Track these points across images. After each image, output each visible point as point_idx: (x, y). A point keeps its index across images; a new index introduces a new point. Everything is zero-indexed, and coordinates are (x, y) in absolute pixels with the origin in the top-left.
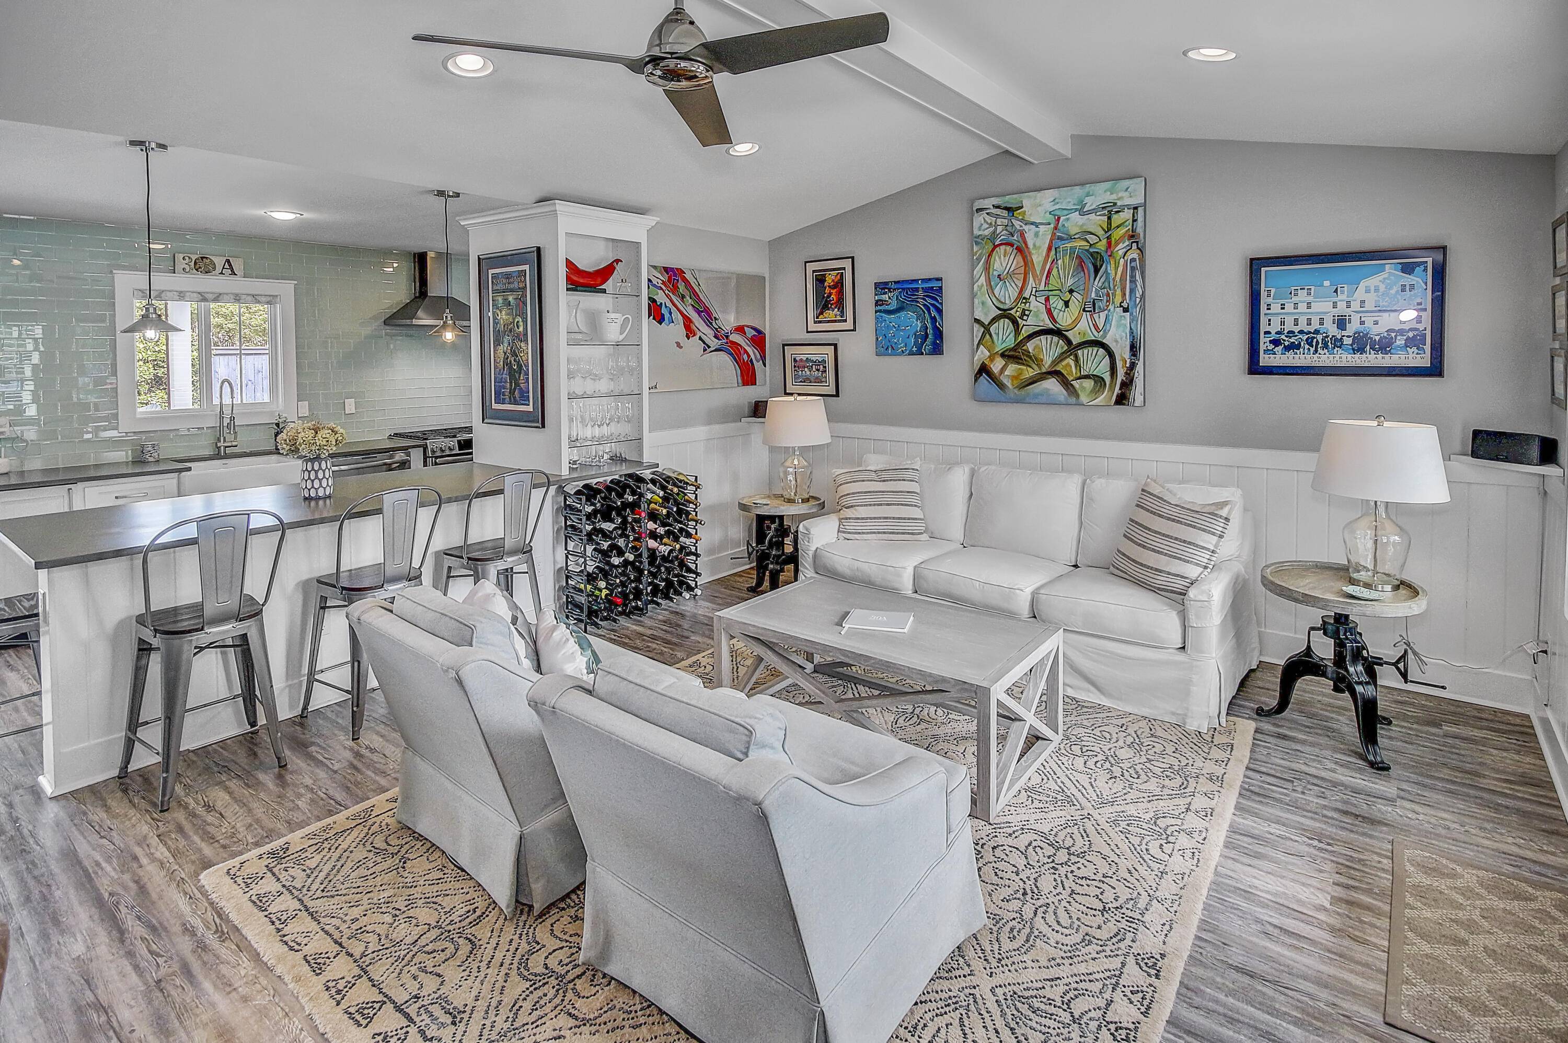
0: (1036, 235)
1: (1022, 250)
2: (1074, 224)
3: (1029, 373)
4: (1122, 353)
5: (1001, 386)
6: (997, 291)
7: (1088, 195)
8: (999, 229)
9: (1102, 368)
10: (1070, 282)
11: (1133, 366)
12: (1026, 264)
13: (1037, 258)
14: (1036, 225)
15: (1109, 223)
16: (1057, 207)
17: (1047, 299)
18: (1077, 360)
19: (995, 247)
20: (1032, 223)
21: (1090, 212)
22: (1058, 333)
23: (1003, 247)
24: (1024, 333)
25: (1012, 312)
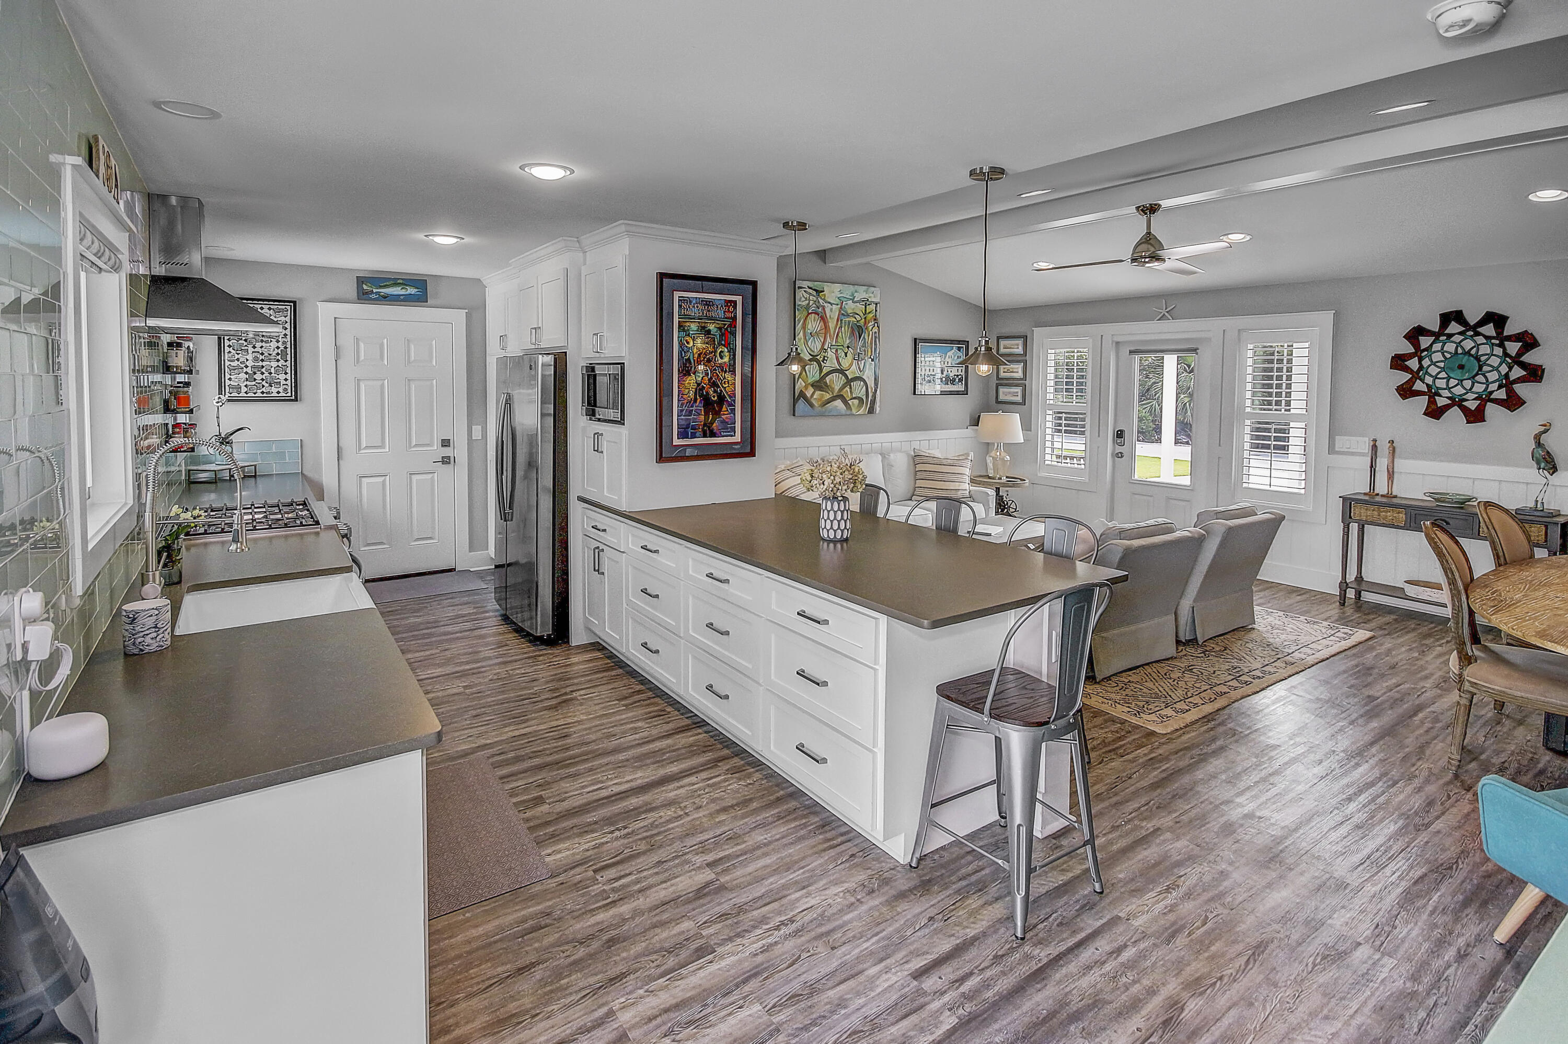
0: (831, 310)
1: (823, 319)
2: (850, 307)
3: (827, 396)
4: (871, 384)
5: (811, 405)
6: (809, 343)
7: (856, 292)
8: (811, 302)
9: (862, 394)
10: (848, 341)
11: (876, 391)
12: (826, 327)
13: (832, 325)
14: (831, 304)
15: (866, 310)
16: (841, 295)
17: (837, 351)
18: (851, 388)
19: (809, 314)
20: (829, 303)
21: (856, 302)
22: (842, 372)
23: (813, 315)
24: (825, 371)
25: (818, 357)
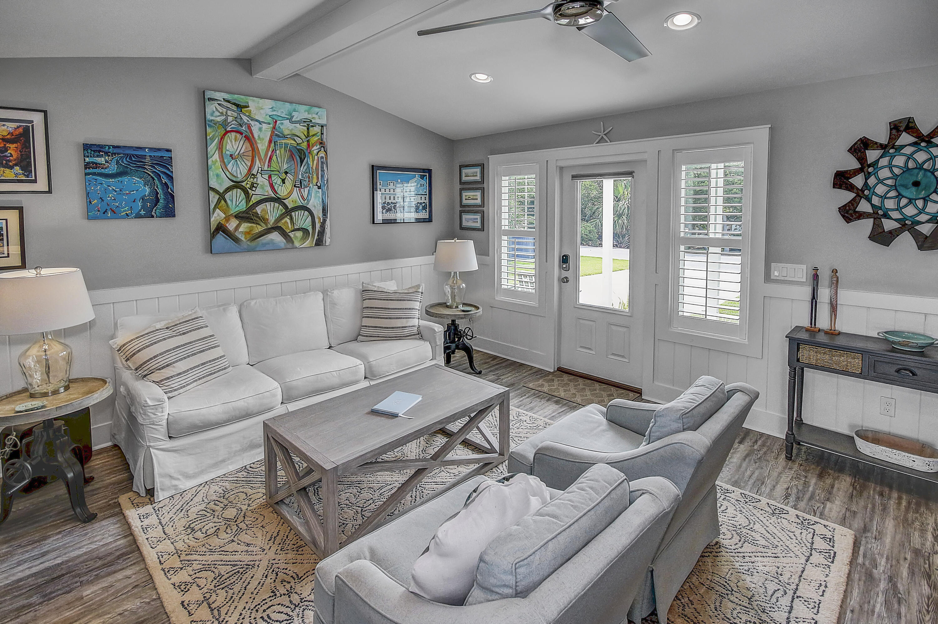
0: (260, 129)
1: (249, 139)
2: (286, 127)
3: (259, 229)
4: (318, 213)
5: (236, 240)
6: (230, 167)
7: (295, 111)
8: (230, 119)
9: (307, 225)
10: (285, 166)
11: (324, 221)
12: (253, 150)
13: (262, 146)
14: (260, 123)
15: (308, 133)
16: (274, 113)
17: (270, 177)
18: (291, 219)
19: (227, 132)
20: (257, 121)
21: (296, 122)
22: (278, 200)
23: (233, 134)
24: (254, 200)
25: (244, 184)
